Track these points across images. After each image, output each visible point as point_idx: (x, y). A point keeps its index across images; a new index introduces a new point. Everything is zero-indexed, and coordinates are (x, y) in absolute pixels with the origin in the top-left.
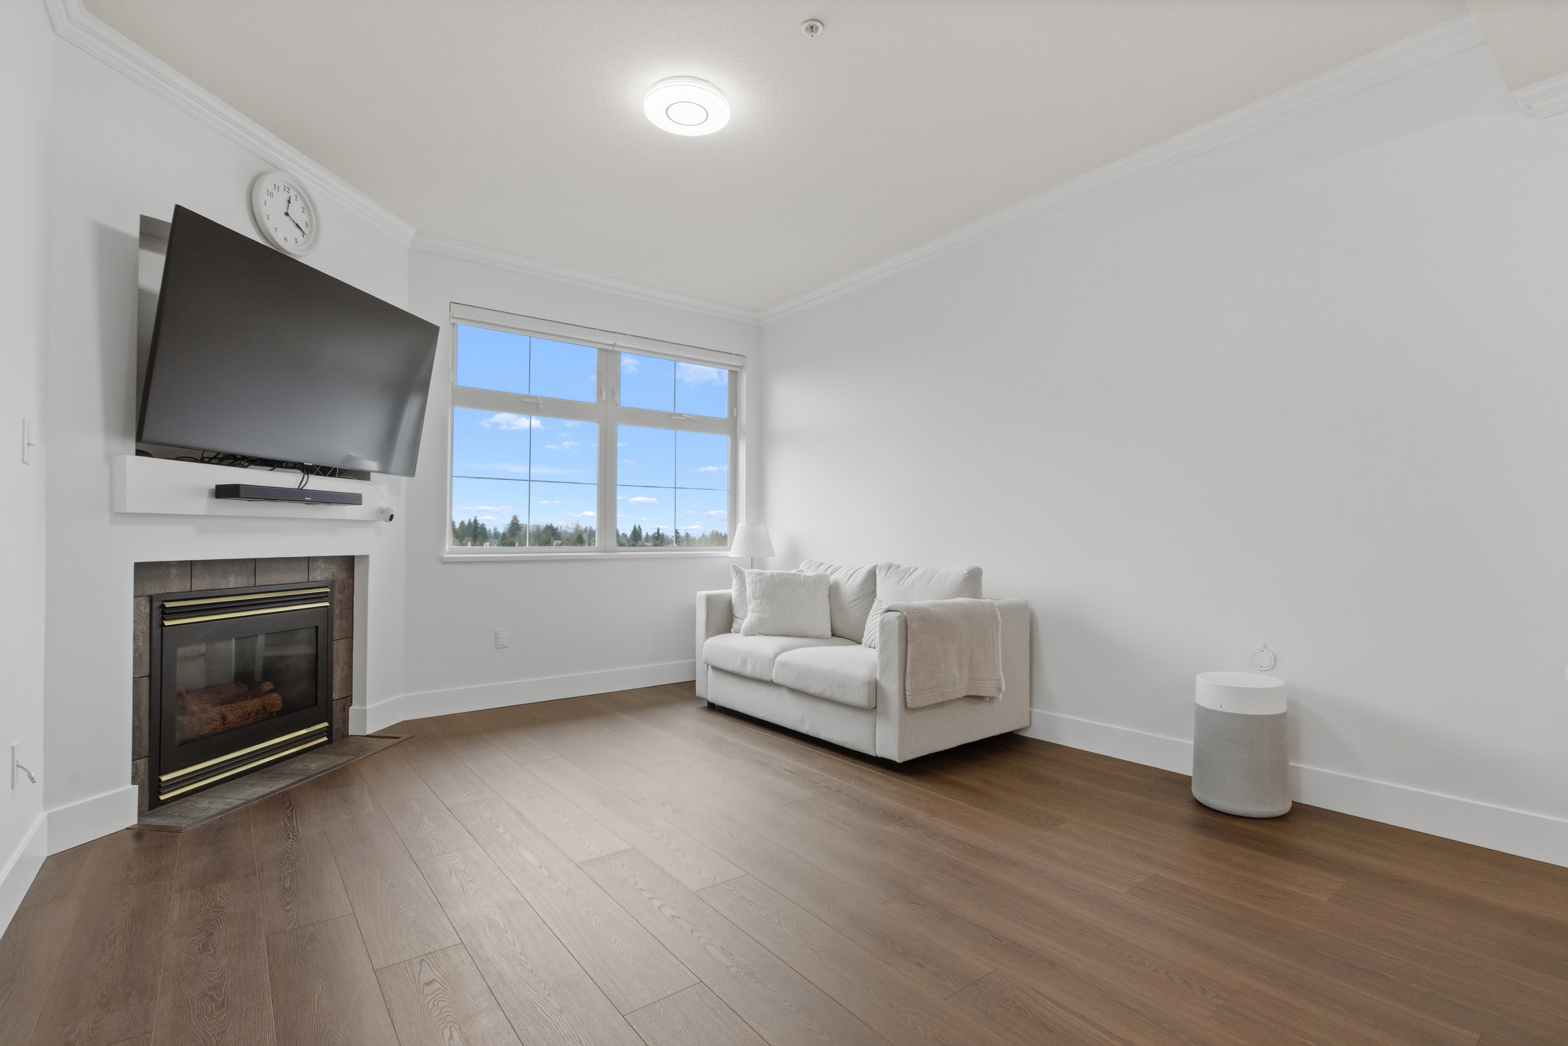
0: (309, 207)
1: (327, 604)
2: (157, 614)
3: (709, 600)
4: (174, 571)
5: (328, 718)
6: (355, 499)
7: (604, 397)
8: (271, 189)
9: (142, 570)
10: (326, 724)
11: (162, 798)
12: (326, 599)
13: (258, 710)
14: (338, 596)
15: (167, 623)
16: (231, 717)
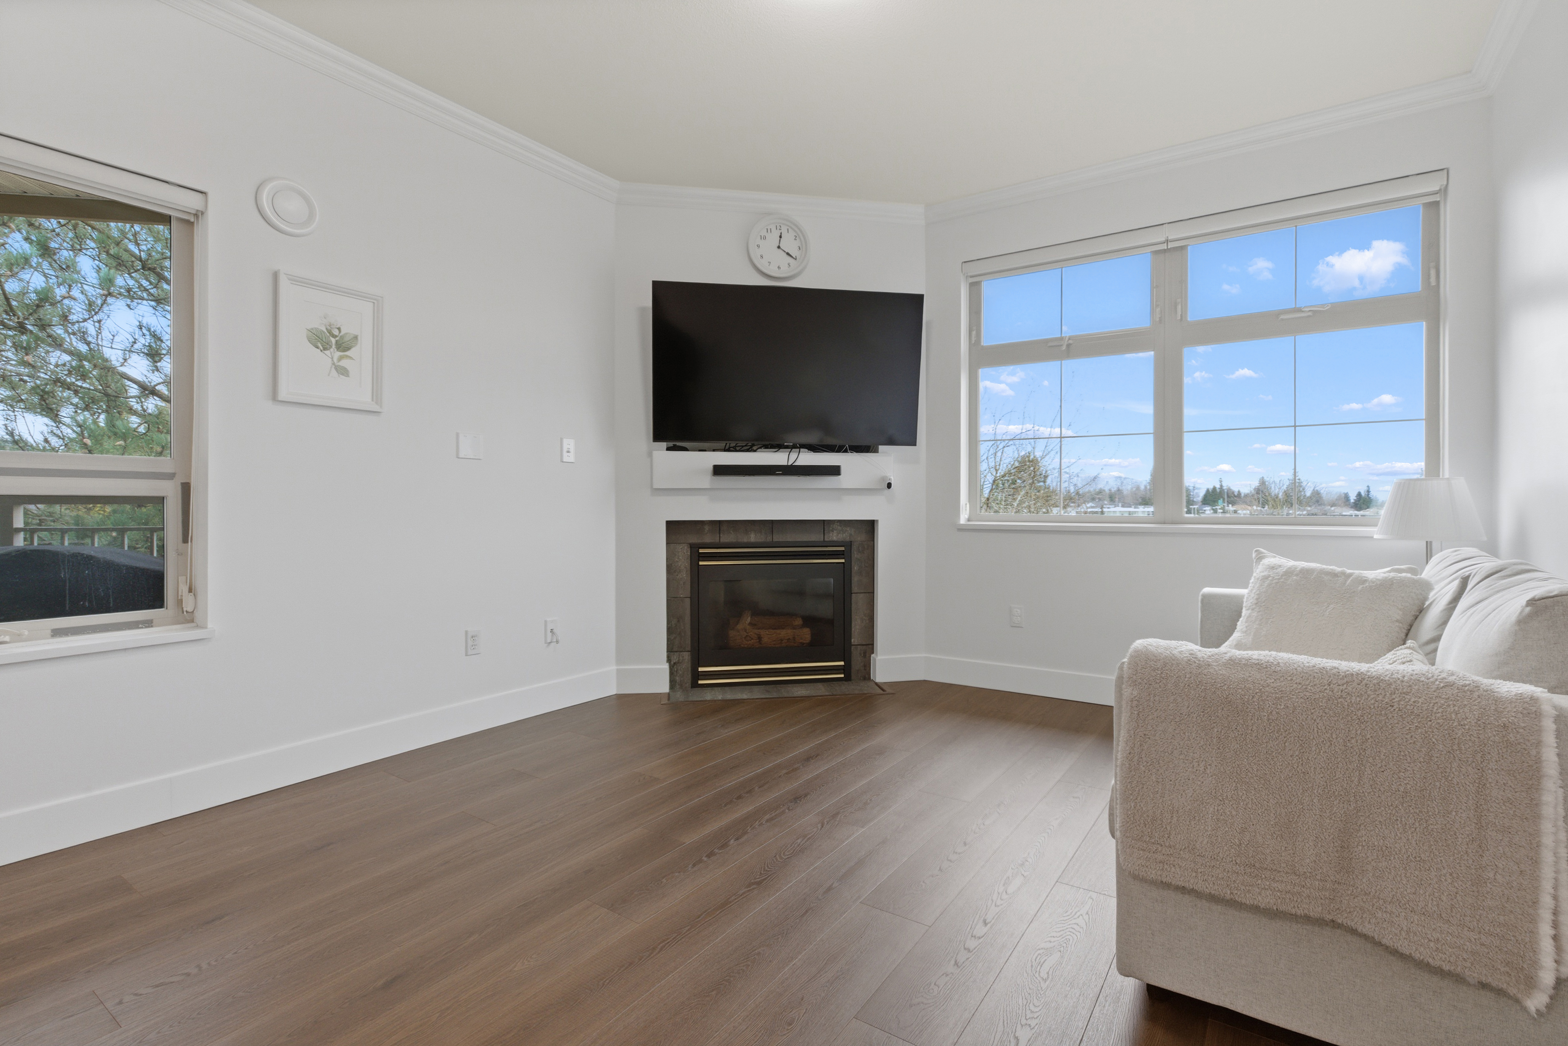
0: (802, 238)
1: (843, 561)
2: (691, 557)
4: (708, 528)
5: (846, 658)
6: (835, 471)
7: (1159, 316)
8: (764, 233)
9: (674, 528)
10: (842, 663)
11: (700, 682)
12: (843, 556)
13: (789, 639)
14: (855, 555)
15: (701, 563)
16: (765, 640)
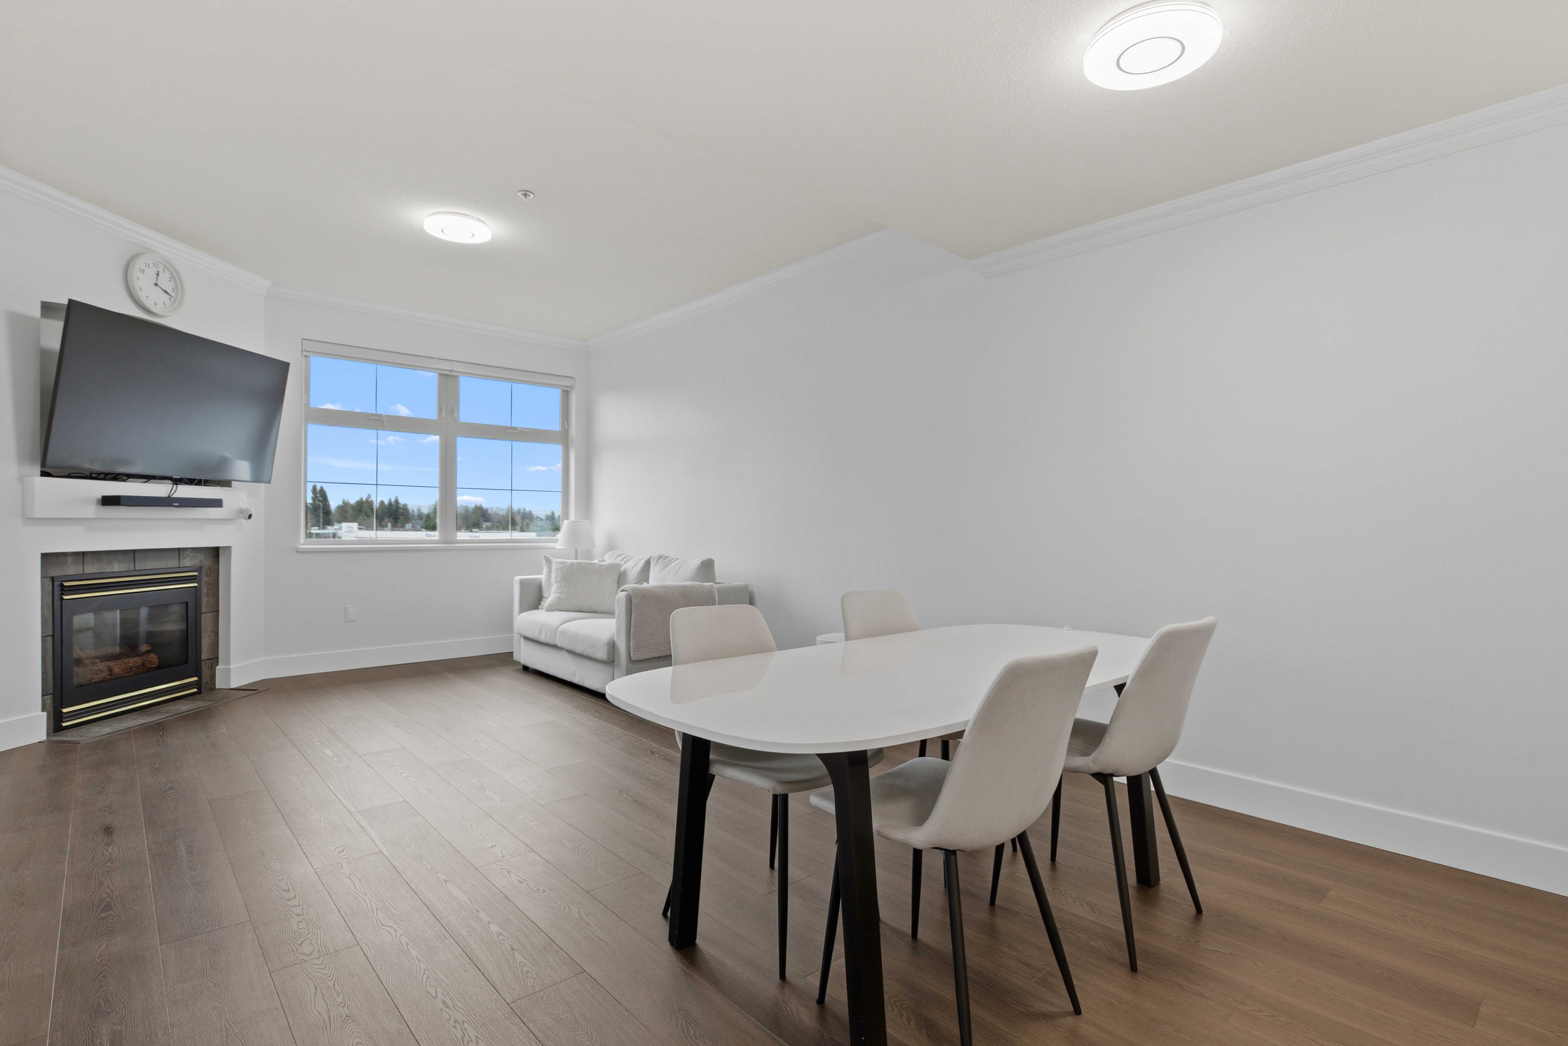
0: (176, 276)
1: (196, 585)
2: (57, 591)
3: (523, 583)
4: (70, 559)
5: (198, 673)
6: (217, 503)
7: (444, 415)
8: (144, 267)
9: (47, 558)
10: (196, 679)
11: (64, 724)
12: (196, 581)
13: (138, 666)
14: (205, 579)
15: (65, 597)
16: (116, 670)
